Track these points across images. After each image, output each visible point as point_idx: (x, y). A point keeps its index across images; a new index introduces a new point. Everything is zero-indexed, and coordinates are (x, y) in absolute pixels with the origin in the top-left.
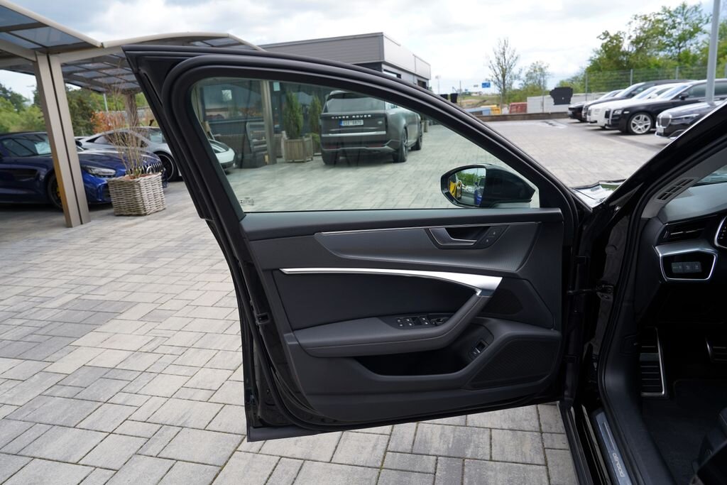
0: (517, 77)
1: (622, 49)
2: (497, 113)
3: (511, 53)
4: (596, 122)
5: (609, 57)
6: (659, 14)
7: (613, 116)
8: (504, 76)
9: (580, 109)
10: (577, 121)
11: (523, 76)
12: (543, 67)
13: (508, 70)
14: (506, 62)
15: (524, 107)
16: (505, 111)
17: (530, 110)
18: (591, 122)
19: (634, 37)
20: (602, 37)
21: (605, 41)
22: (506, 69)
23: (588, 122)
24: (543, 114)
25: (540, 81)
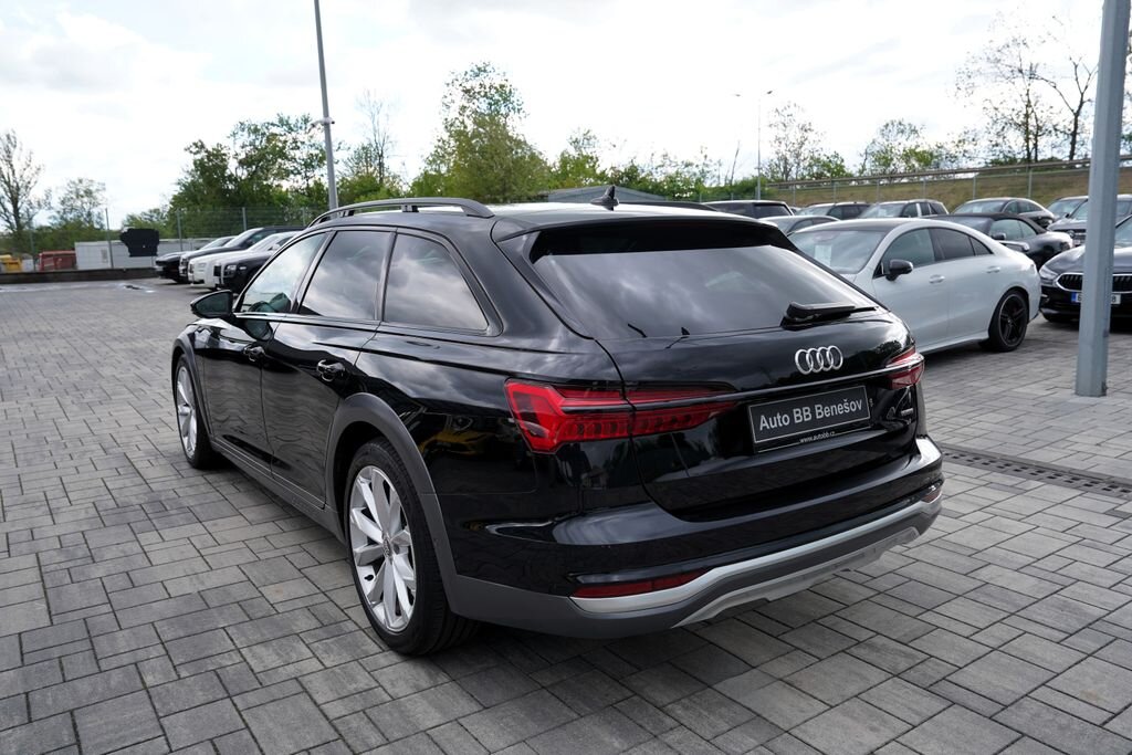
0: (44, 204)
1: (228, 172)
2: (14, 269)
3: (23, 160)
4: (202, 282)
5: (210, 182)
6: (273, 124)
7: (225, 274)
8: (14, 201)
9: (175, 263)
10: (172, 281)
11: (55, 202)
12: (93, 188)
13: (23, 190)
14: (17, 175)
15: (72, 259)
16: (28, 265)
17: (83, 265)
18: (195, 283)
19: (243, 156)
20: (194, 149)
21: (198, 157)
22: (18, 189)
23: (189, 283)
24: (112, 270)
25: (89, 214)
